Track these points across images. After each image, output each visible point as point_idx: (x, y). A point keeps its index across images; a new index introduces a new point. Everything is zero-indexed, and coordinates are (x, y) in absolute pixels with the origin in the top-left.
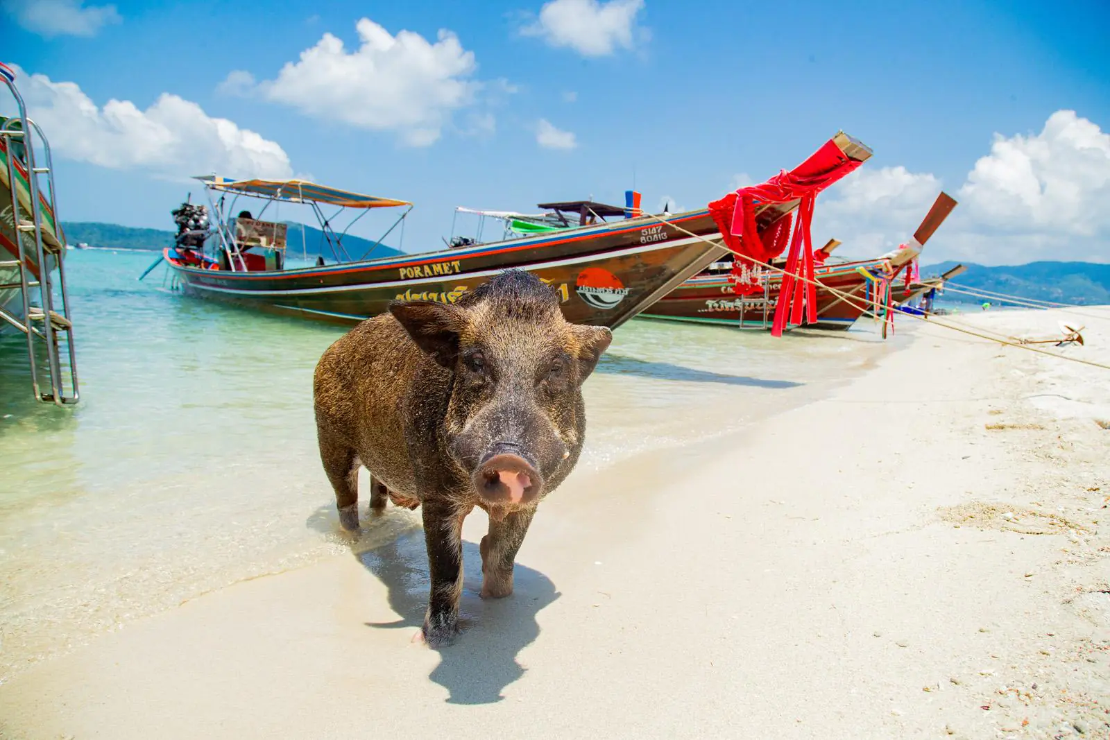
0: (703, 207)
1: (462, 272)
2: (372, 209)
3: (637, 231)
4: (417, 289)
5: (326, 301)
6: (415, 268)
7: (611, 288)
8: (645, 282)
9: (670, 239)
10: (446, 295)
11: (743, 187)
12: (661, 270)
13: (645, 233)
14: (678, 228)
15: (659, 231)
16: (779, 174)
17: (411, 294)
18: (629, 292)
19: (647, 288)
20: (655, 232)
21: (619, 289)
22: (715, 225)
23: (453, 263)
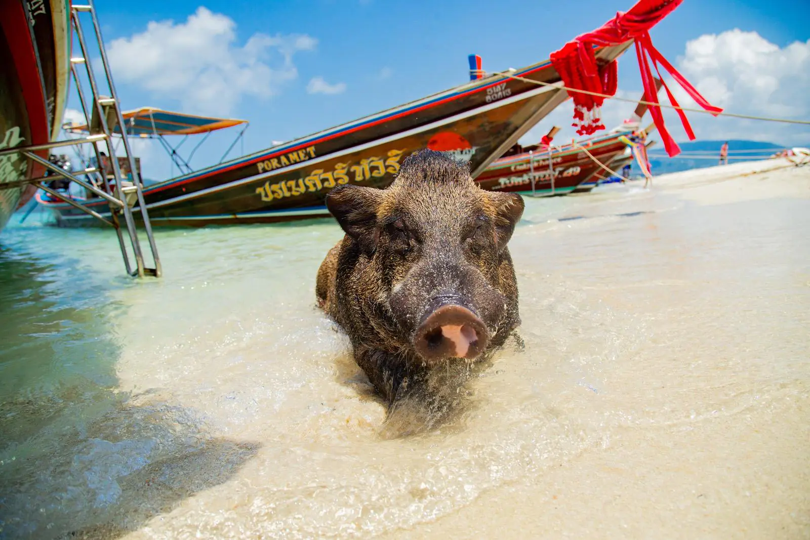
0: (545, 59)
1: (318, 155)
2: (214, 132)
3: (482, 91)
4: (275, 180)
5: (191, 207)
6: (272, 161)
7: (459, 150)
8: (491, 139)
9: (514, 94)
10: (304, 180)
11: (581, 35)
12: (506, 125)
13: (490, 92)
14: (526, 80)
15: (503, 88)
16: (615, 17)
17: (270, 185)
18: (476, 151)
19: (493, 145)
20: (500, 89)
21: (467, 149)
22: (557, 75)
23: (308, 149)
